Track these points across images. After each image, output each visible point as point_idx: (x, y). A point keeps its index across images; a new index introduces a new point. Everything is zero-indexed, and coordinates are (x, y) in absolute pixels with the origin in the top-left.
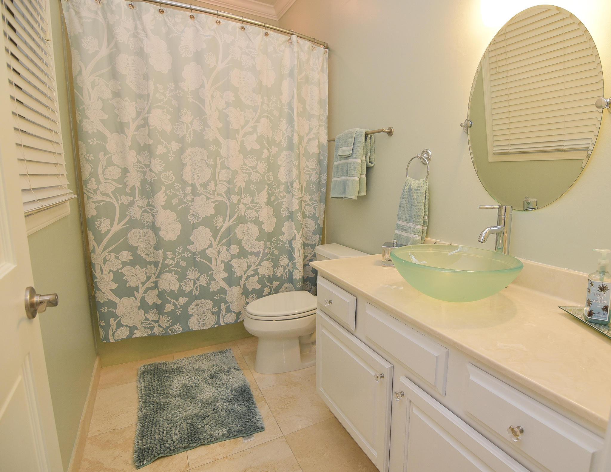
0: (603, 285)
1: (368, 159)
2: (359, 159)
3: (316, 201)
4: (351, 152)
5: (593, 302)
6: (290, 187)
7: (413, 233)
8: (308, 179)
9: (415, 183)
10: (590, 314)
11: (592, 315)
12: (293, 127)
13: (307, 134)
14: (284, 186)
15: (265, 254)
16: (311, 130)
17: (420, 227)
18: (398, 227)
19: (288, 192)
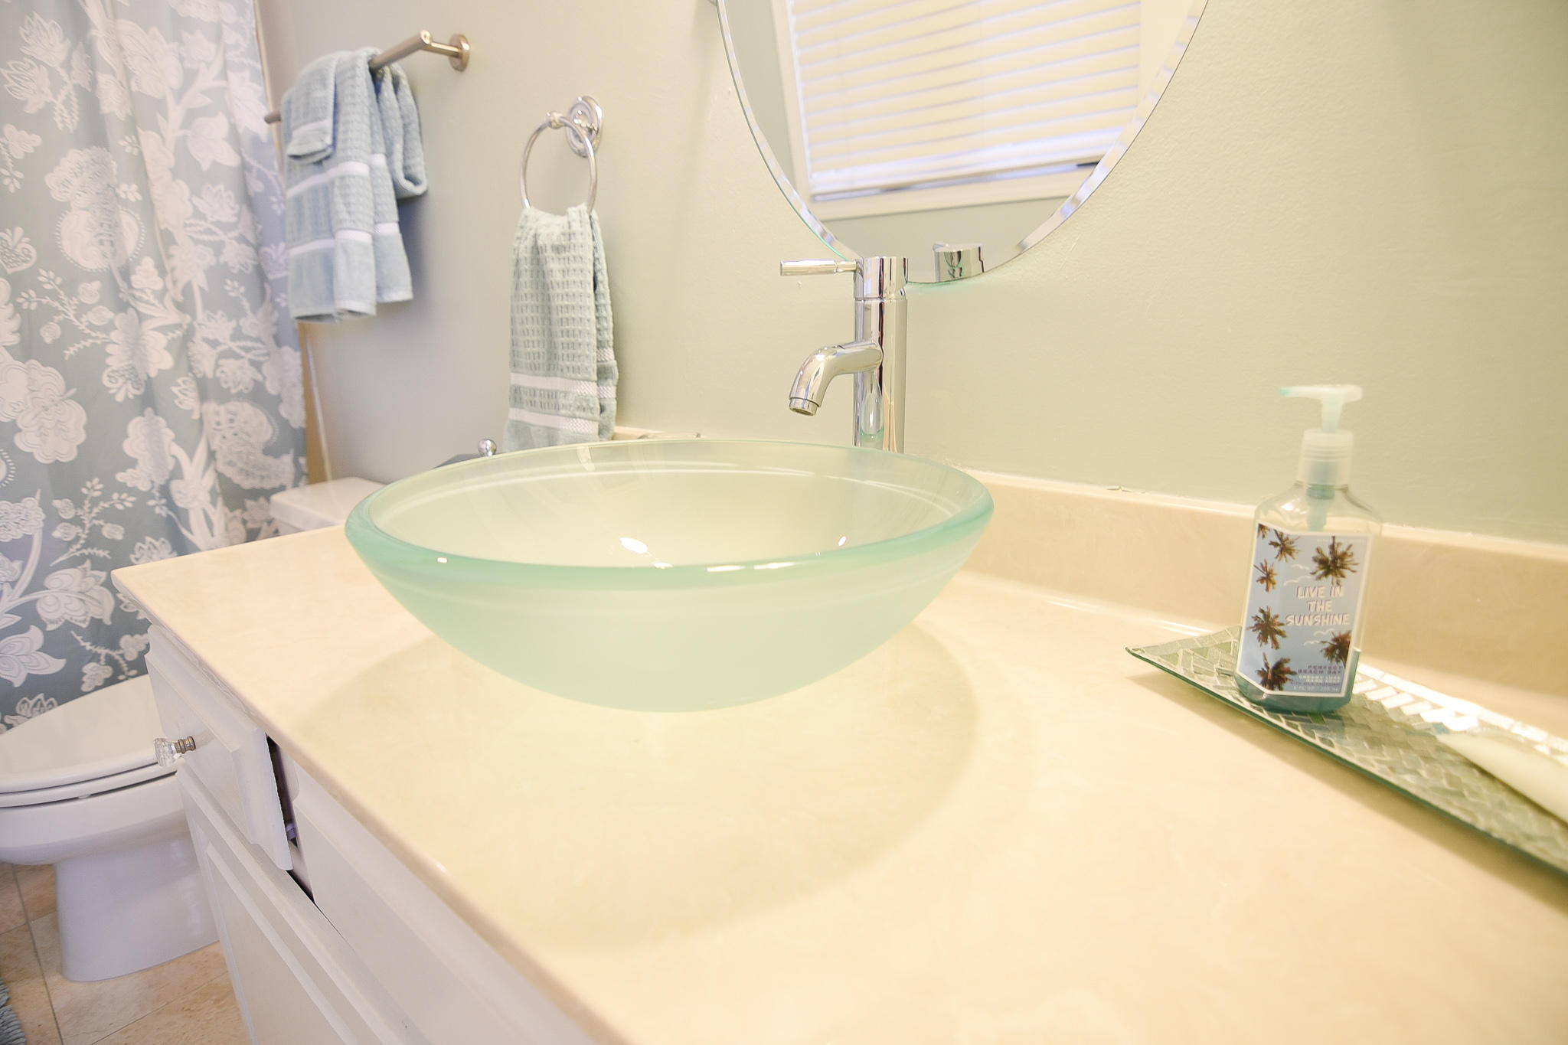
0: (1332, 547)
1: (398, 166)
2: (357, 159)
3: (258, 340)
4: (329, 140)
5: (1290, 623)
6: (123, 285)
7: (563, 412)
8: (209, 259)
9: (548, 226)
10: (1276, 676)
11: (1284, 680)
12: (89, 49)
13: (180, 94)
14: (96, 285)
15: (51, 548)
16: (189, 77)
17: (590, 389)
18: (517, 396)
19: (122, 306)
